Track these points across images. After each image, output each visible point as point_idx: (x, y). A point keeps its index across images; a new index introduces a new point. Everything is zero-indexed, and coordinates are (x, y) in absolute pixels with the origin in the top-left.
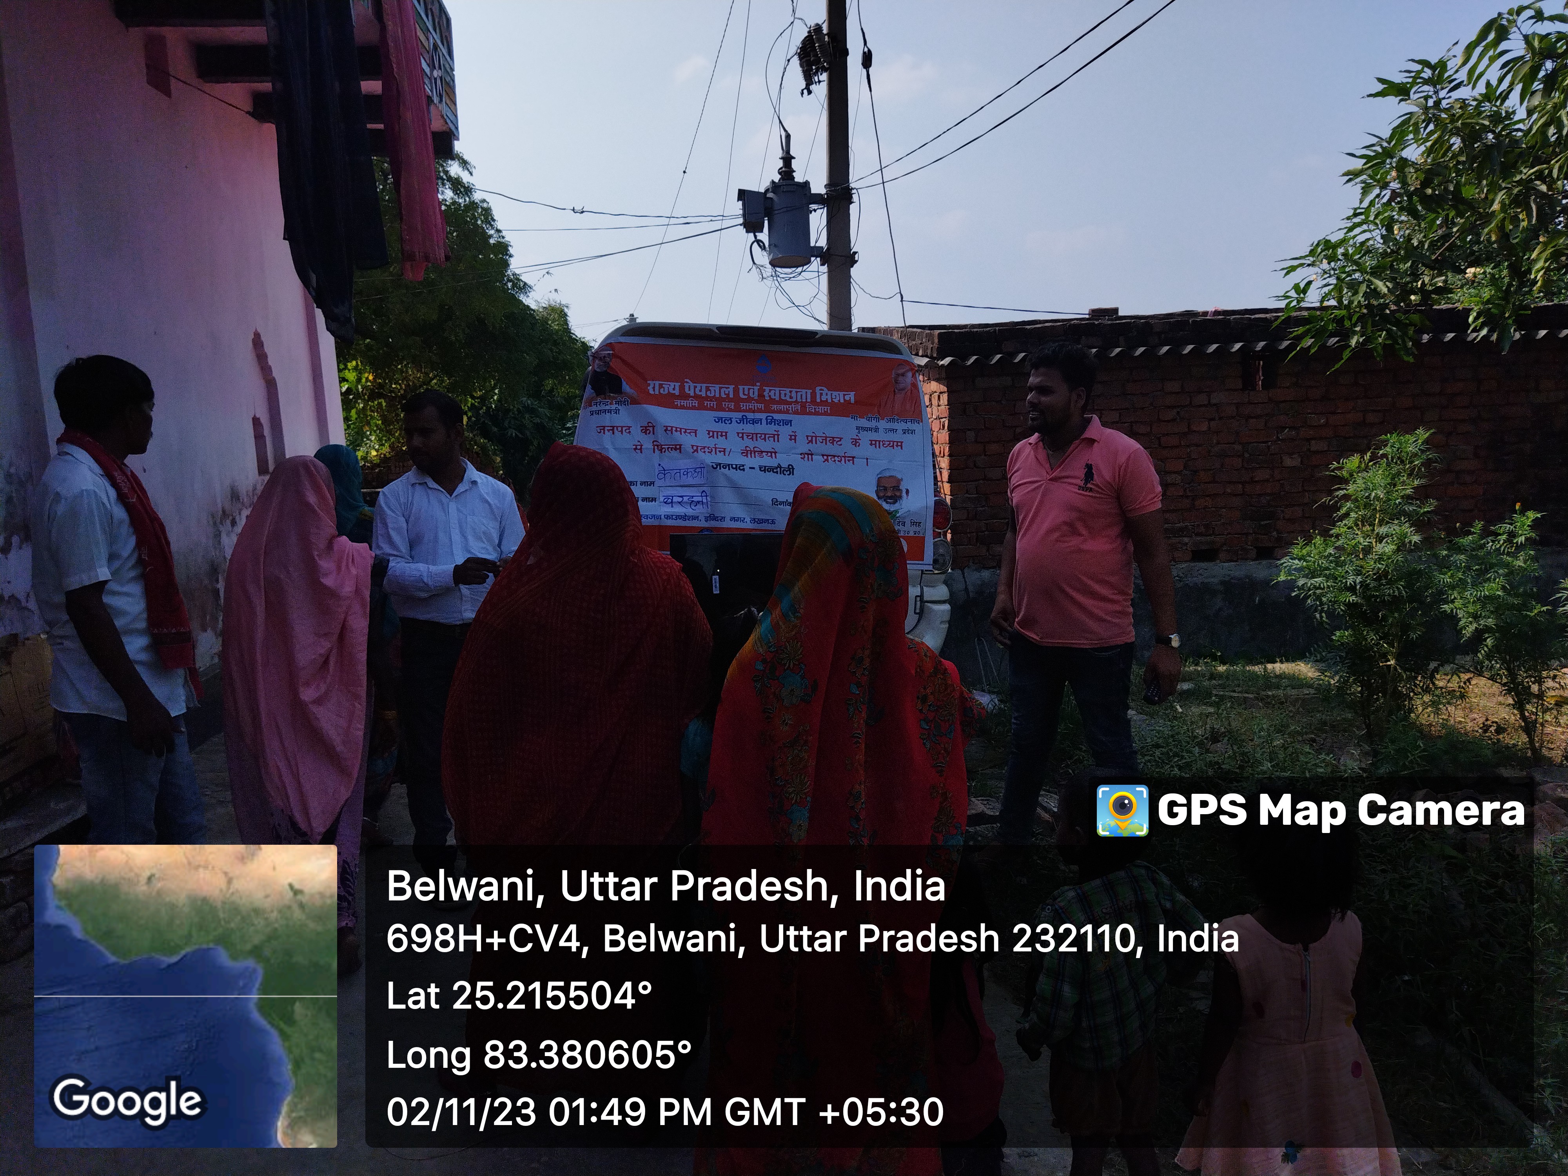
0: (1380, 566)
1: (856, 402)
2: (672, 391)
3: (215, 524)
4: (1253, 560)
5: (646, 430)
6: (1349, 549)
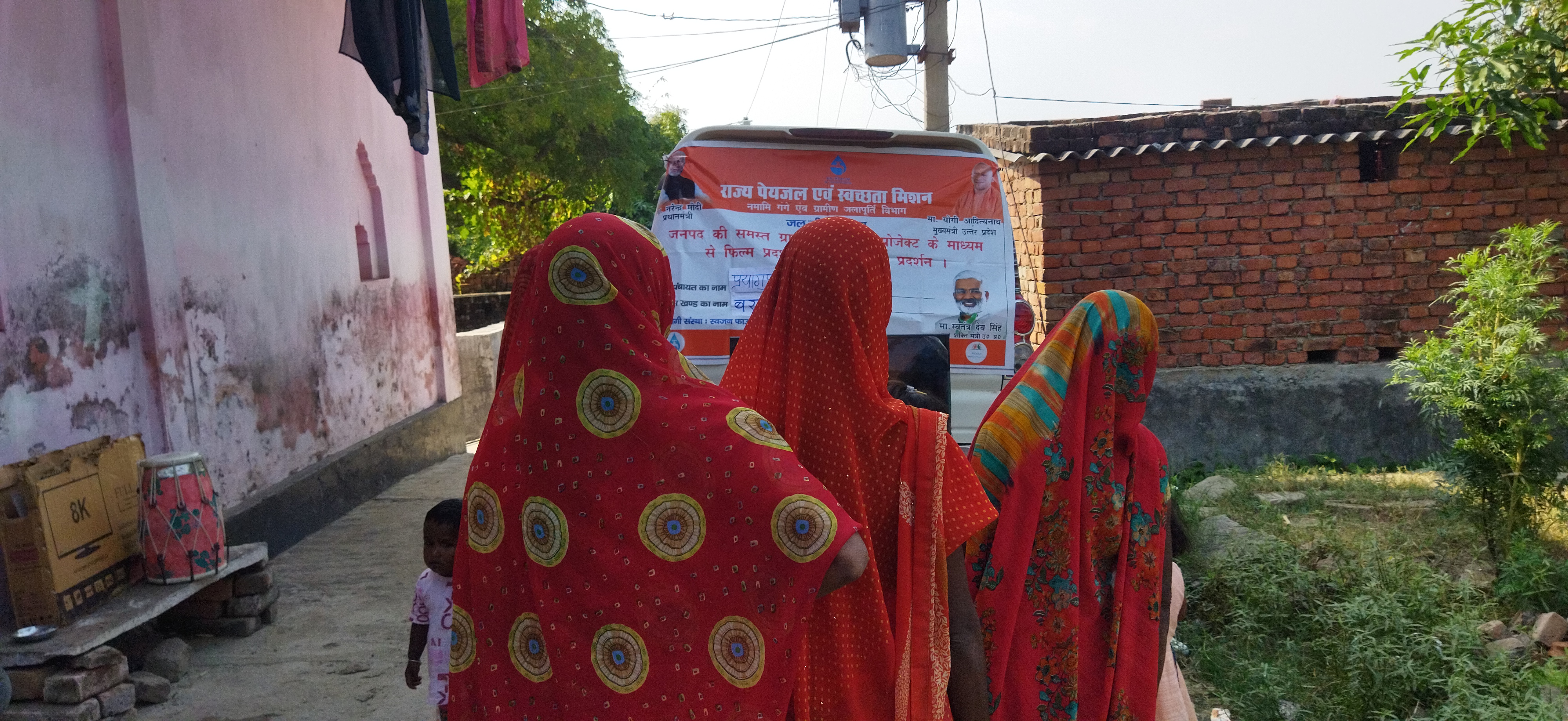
0: (1500, 369)
1: (933, 203)
2: (745, 195)
3: (316, 327)
4: (1376, 361)
5: (719, 234)
6: (1467, 351)
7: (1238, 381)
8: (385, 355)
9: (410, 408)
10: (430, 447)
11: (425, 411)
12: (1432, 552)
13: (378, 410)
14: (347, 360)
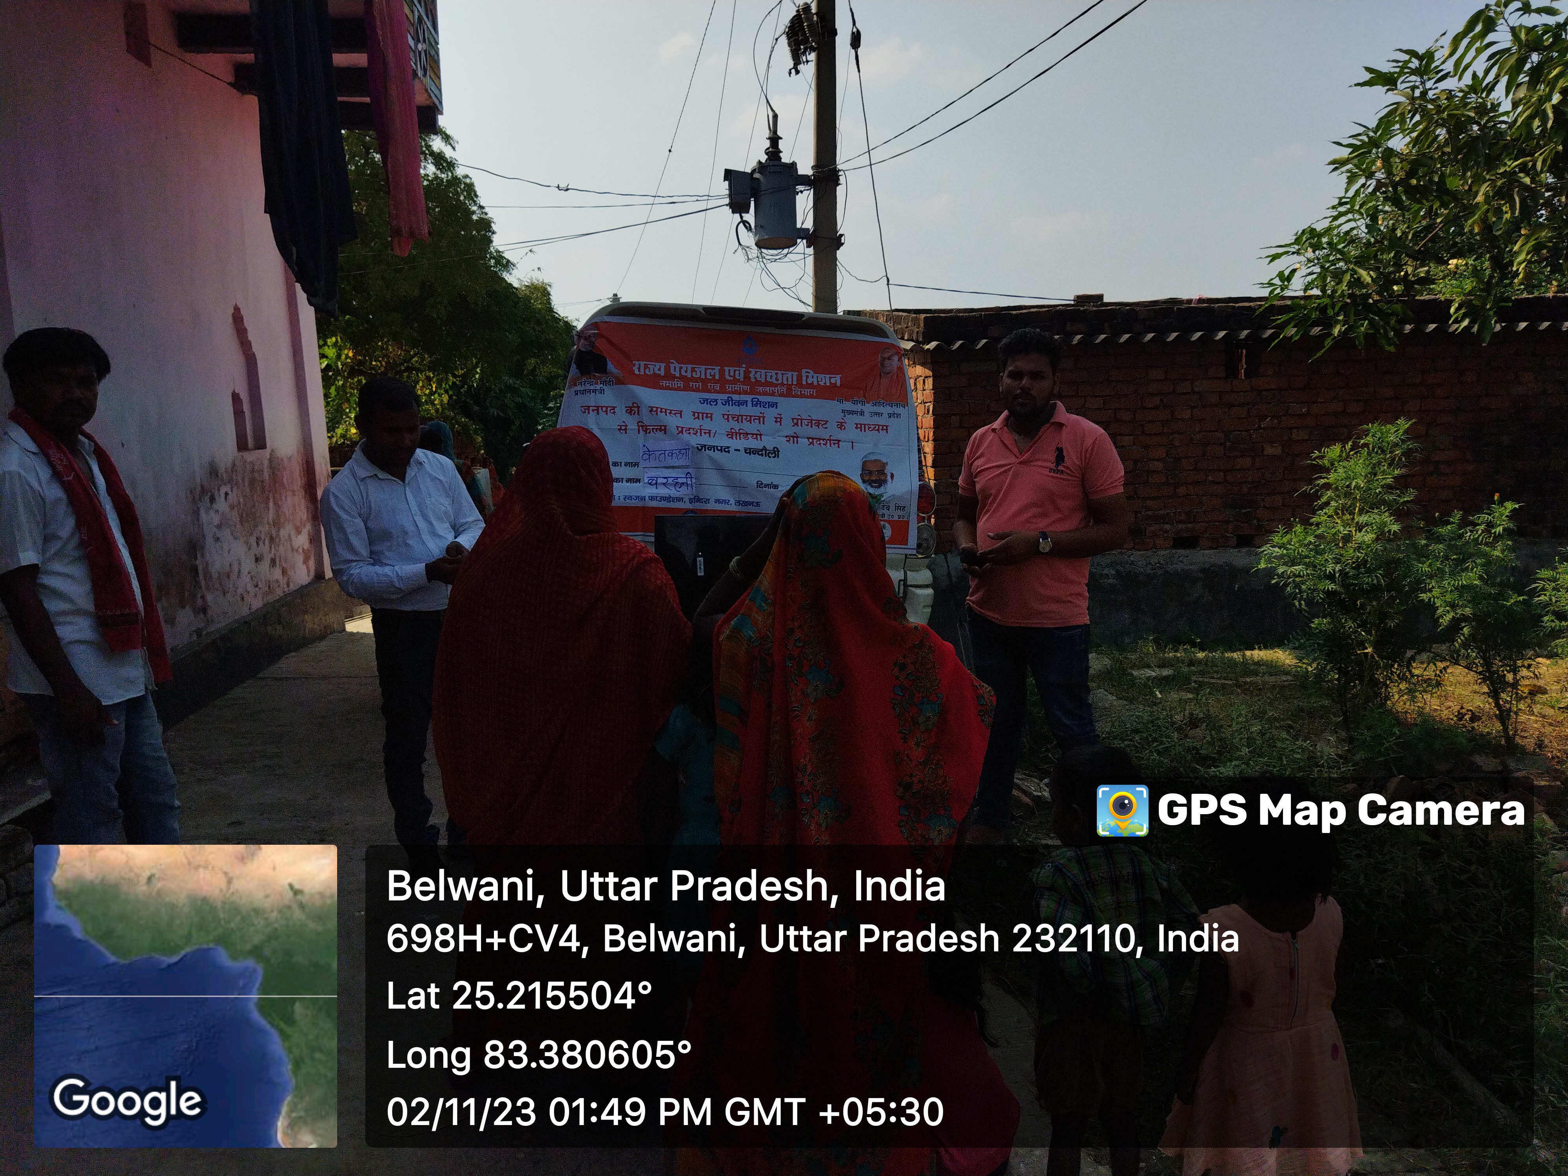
0: (1359, 555)
1: (842, 385)
2: (657, 372)
3: (194, 499)
4: (1233, 548)
5: (631, 410)
6: (1329, 537)
7: (1109, 566)
8: (263, 529)
9: (288, 586)
10: (309, 625)
11: (303, 587)
12: (1290, 723)
13: (256, 586)
14: (225, 534)
